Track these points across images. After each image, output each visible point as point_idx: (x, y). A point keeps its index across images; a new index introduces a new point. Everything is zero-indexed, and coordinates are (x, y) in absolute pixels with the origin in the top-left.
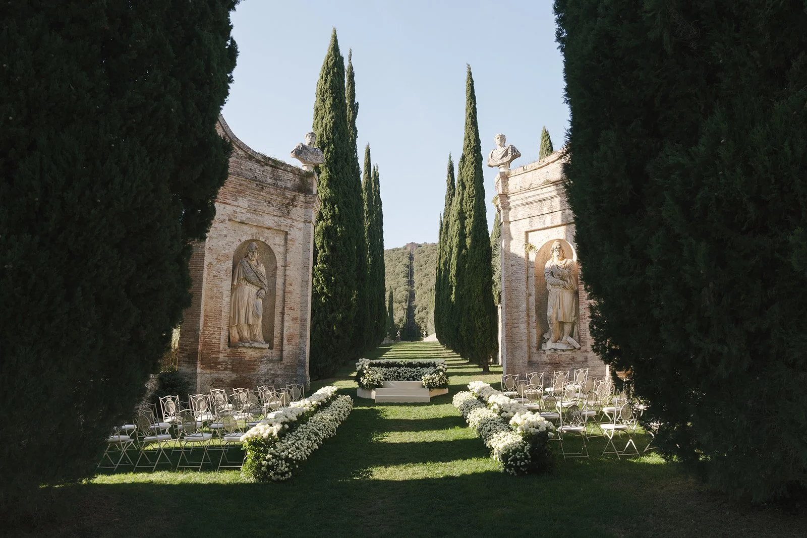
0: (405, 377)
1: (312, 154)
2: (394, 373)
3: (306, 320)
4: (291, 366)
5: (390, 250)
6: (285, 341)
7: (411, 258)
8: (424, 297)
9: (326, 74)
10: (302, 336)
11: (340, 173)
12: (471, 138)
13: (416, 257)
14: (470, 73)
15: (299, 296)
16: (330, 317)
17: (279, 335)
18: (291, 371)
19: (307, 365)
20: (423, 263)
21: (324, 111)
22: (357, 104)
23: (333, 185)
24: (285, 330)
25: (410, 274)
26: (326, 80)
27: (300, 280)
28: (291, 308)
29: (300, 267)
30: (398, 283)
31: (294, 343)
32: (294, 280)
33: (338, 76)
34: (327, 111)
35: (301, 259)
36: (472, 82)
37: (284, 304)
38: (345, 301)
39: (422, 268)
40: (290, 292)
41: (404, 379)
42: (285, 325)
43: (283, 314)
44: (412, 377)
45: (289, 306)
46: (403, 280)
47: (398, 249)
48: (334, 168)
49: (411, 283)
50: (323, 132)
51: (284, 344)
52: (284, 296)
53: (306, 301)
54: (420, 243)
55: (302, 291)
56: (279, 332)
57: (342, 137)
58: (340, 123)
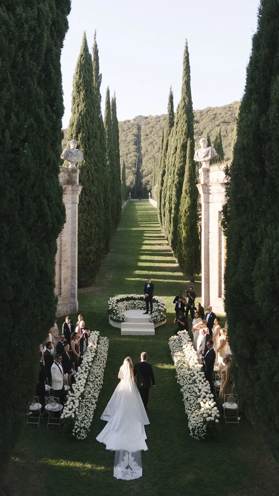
0: (139, 308)
1: (75, 156)
2: (132, 305)
3: (75, 268)
4: (67, 297)
5: (122, 122)
6: (62, 282)
7: (139, 129)
8: (149, 162)
9: (80, 71)
10: (72, 278)
11: (92, 148)
12: (186, 101)
13: (143, 127)
14: (187, 47)
15: (70, 252)
16: (88, 249)
17: (58, 279)
18: (66, 301)
19: (76, 295)
20: (149, 133)
21: (79, 100)
22: (101, 75)
23: (87, 157)
24: (62, 275)
25: (137, 143)
26: (80, 76)
27: (70, 242)
28: (65, 261)
29: (70, 233)
30: (129, 150)
31: (68, 283)
32: (66, 242)
33: (88, 72)
34: (81, 100)
35: (71, 228)
36: (188, 54)
37: (61, 258)
38: (97, 237)
39: (148, 137)
40: (64, 251)
41: (138, 308)
42: (62, 272)
43: (60, 265)
44: (143, 308)
45: (64, 260)
46: (133, 147)
47: (129, 121)
48: (88, 144)
49: (139, 149)
50: (79, 117)
51: (62, 284)
52: (61, 254)
53: (75, 255)
54: (146, 116)
55: (72, 249)
56: (58, 277)
57: (93, 120)
58: (91, 109)
